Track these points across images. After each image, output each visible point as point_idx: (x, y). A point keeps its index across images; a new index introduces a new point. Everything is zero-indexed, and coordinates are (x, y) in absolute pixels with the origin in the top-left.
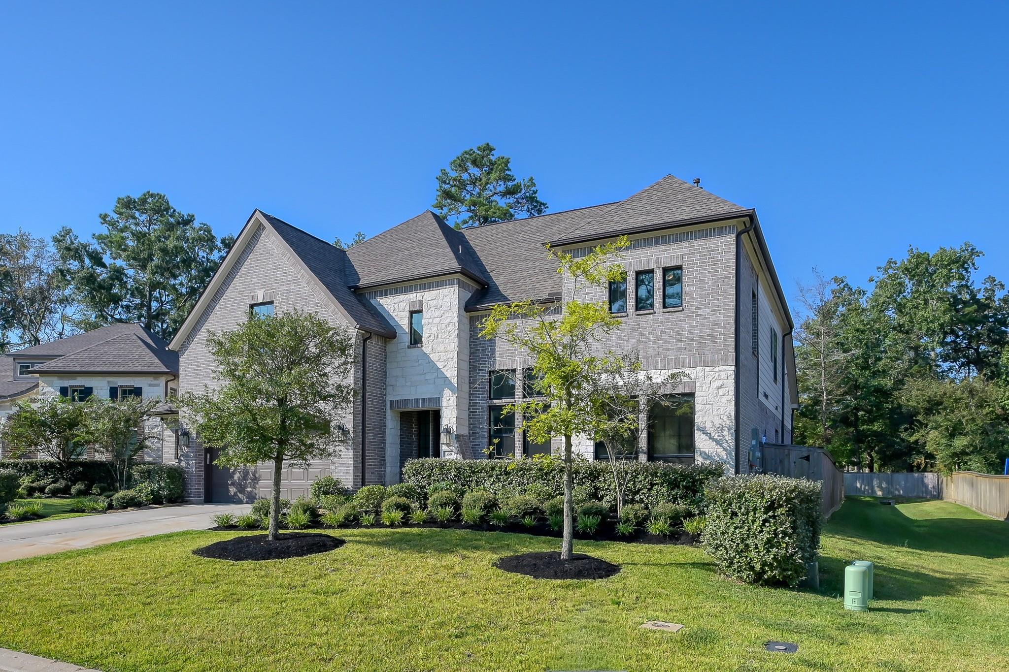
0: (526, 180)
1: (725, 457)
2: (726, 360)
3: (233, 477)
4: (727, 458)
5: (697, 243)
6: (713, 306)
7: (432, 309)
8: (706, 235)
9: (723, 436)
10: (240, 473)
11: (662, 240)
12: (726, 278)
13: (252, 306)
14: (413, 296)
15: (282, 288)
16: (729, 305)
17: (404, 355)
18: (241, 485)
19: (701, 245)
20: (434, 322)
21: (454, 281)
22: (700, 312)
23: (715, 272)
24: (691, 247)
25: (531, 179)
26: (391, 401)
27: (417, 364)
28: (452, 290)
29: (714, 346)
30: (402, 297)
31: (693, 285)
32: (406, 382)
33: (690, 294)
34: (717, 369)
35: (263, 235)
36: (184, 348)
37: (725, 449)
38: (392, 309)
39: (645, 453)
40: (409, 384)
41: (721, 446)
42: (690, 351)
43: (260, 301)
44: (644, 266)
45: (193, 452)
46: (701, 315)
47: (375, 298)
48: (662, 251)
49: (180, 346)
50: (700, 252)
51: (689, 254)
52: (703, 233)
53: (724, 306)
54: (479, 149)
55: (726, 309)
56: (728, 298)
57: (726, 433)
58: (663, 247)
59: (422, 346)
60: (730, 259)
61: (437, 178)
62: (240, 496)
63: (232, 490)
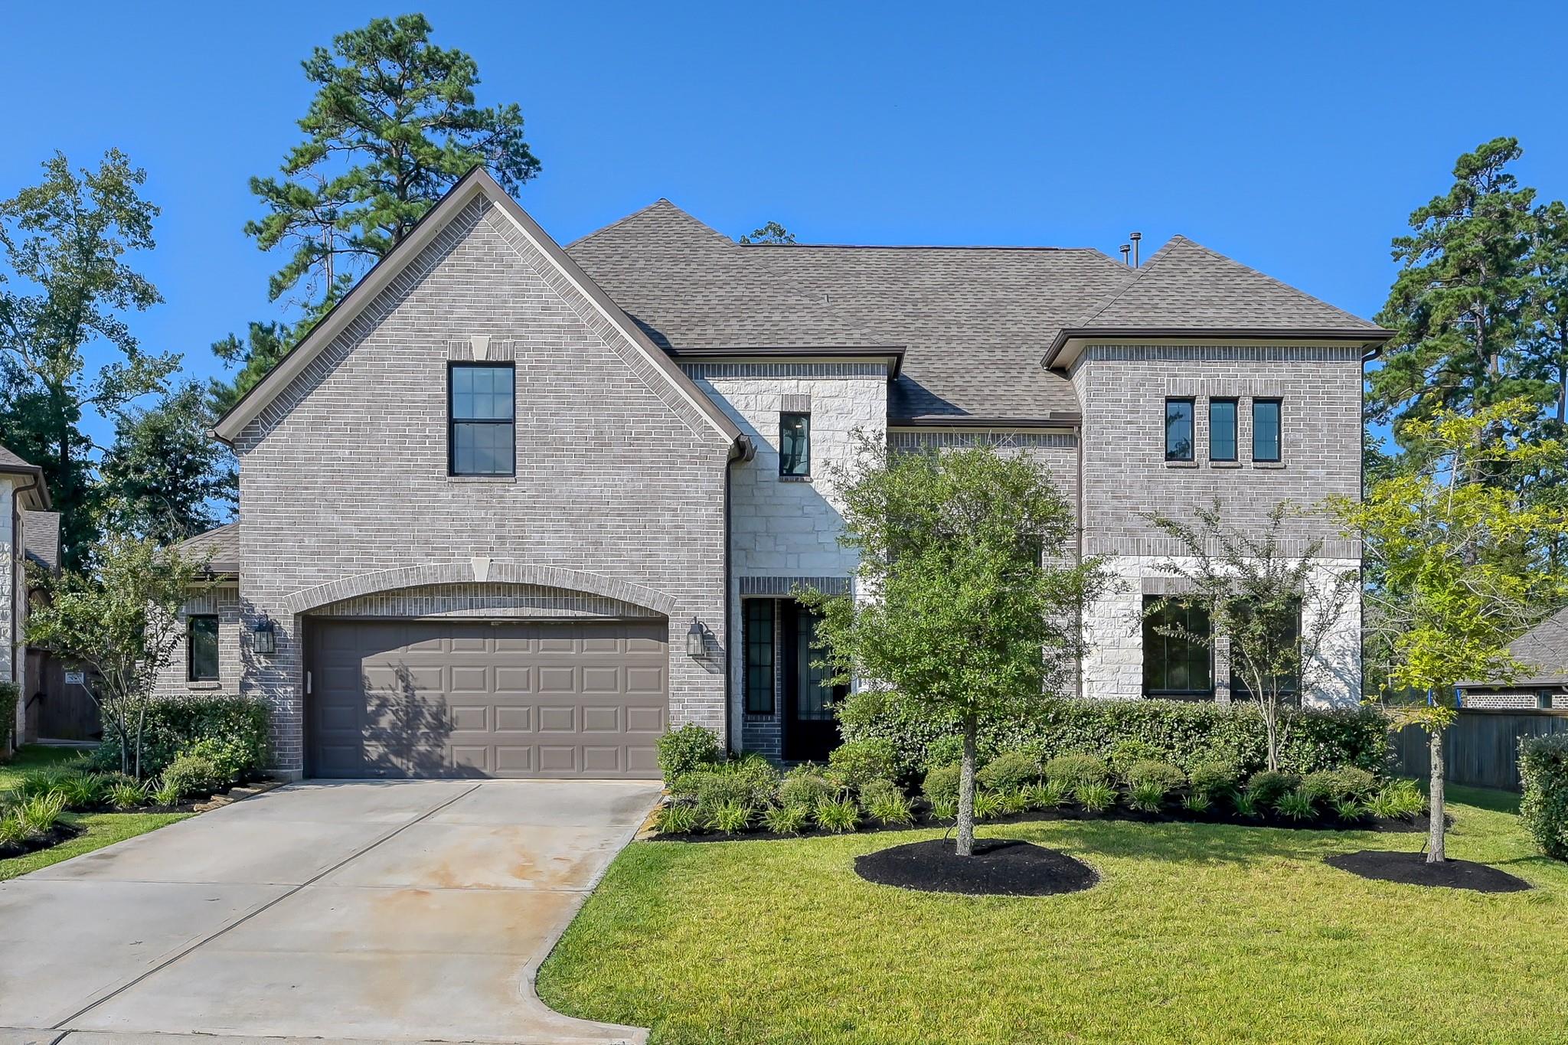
0: (505, 108)
1: (1348, 695)
2: (1349, 551)
3: (376, 722)
4: (1350, 697)
5: (1306, 366)
6: (1328, 467)
7: (830, 414)
8: (1321, 356)
9: (1345, 664)
10: (395, 713)
11: (1253, 353)
12: (1348, 426)
13: (451, 365)
14: (789, 385)
15: (538, 338)
16: (1353, 468)
17: (771, 493)
18: (399, 738)
19: (1311, 371)
20: (837, 439)
21: (879, 369)
22: (1310, 472)
23: (1332, 414)
24: (1296, 371)
25: (515, 109)
26: (741, 579)
27: (800, 513)
28: (875, 384)
29: (1332, 527)
30: (764, 383)
31: (1299, 431)
32: (776, 545)
33: (1294, 443)
34: (1335, 562)
35: (484, 220)
36: (251, 434)
37: (1347, 684)
38: (743, 403)
39: (1226, 687)
40: (782, 548)
41: (1342, 678)
42: (1296, 531)
43: (479, 355)
44: (1224, 392)
45: (284, 669)
46: (1312, 478)
47: (703, 378)
48: (1251, 371)
49: (240, 431)
50: (1310, 382)
51: (1293, 382)
52: (1314, 353)
53: (1346, 468)
54: (402, 22)
55: (1349, 474)
56: (1351, 457)
57: (1348, 659)
58: (1253, 365)
59: (812, 481)
60: (1353, 398)
61: (304, 64)
62: (397, 761)
63: (374, 750)
